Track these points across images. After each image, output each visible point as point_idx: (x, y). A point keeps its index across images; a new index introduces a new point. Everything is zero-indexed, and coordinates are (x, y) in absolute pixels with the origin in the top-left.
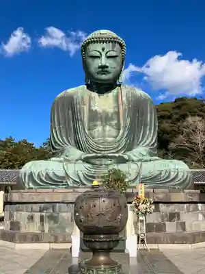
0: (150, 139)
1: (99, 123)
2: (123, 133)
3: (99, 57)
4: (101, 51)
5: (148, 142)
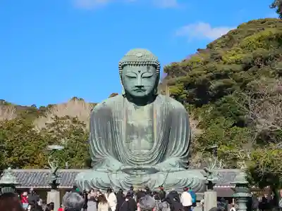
0: (182, 149)
1: (135, 136)
2: (157, 146)
3: (135, 77)
4: (137, 73)
5: (179, 153)
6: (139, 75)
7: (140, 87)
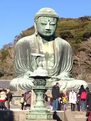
2: (57, 65)
6: (48, 23)
7: (49, 30)
